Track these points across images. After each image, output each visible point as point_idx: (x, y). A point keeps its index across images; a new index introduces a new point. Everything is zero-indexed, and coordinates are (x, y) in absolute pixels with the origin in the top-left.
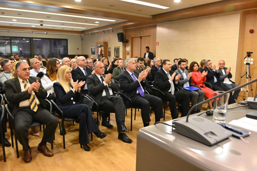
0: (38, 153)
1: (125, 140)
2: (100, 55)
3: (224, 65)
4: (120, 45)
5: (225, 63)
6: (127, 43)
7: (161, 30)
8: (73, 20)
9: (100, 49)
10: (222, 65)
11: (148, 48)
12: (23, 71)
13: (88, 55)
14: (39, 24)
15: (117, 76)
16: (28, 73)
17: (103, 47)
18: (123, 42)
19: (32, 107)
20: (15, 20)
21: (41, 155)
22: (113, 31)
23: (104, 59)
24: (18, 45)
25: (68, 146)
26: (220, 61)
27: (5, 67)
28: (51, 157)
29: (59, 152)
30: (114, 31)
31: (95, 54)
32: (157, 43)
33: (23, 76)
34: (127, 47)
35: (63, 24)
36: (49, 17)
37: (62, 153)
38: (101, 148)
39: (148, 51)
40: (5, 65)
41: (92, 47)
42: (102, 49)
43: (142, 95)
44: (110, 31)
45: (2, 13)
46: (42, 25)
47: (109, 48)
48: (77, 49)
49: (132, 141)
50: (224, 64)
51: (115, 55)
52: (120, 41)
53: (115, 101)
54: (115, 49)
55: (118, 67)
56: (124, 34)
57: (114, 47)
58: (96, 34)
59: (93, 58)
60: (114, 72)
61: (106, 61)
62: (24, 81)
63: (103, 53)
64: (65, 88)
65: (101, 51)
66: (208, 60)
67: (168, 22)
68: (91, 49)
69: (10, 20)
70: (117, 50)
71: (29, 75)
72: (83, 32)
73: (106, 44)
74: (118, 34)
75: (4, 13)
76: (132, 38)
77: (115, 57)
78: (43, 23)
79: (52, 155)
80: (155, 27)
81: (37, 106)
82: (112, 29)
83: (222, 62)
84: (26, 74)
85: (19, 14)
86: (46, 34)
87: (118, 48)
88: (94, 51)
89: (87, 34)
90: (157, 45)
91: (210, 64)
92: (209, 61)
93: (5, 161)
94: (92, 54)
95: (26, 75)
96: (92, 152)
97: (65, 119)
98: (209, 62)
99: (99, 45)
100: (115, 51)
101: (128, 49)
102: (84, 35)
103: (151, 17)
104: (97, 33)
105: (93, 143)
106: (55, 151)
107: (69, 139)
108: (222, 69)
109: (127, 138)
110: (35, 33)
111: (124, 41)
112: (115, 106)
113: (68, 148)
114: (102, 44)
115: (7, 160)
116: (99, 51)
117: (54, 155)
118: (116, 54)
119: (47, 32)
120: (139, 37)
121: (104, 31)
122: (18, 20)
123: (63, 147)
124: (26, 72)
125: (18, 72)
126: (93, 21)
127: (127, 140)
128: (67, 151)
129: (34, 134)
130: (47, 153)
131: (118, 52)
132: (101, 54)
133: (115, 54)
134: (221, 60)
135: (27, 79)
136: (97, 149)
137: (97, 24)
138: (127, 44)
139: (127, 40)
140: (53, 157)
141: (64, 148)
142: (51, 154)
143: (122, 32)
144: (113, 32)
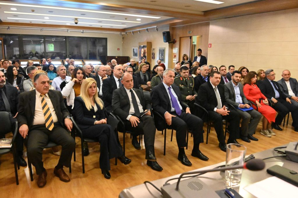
0: (54, 177)
1: (154, 167)
2: (143, 57)
3: (290, 76)
4: (166, 45)
5: (291, 73)
6: (174, 43)
7: (215, 29)
8: (111, 17)
9: (143, 50)
10: (287, 76)
11: (200, 51)
12: (42, 85)
13: (130, 57)
14: (73, 21)
15: (155, 86)
16: (46, 87)
17: (146, 48)
18: (169, 43)
19: (47, 125)
20: (48, 18)
21: (57, 180)
22: (157, 29)
23: (143, 66)
24: (55, 43)
25: (88, 170)
26: (283, 71)
27: (30, 74)
28: (67, 183)
29: (77, 177)
30: (159, 29)
31: (137, 56)
32: (209, 44)
33: (42, 90)
34: (173, 48)
35: (100, 22)
36: (83, 14)
37: (79, 179)
38: (124, 175)
39: (200, 54)
40: (30, 72)
41: (134, 48)
42: (145, 50)
43: (179, 113)
44: (155, 29)
45: (32, 11)
46: (76, 23)
47: (154, 49)
48: (118, 50)
49: (162, 169)
50: (289, 74)
51: (159, 58)
52: (166, 42)
53: (144, 122)
54: (160, 50)
55: (157, 75)
56: (171, 33)
57: (160, 48)
58: (139, 33)
59: (134, 61)
60: (153, 81)
61: (144, 68)
62: (42, 95)
63: (146, 55)
64: (87, 103)
65: (144, 53)
66: (270, 70)
67: (224, 19)
68: (133, 49)
69: (42, 17)
70: (162, 52)
71: (48, 89)
72: (124, 30)
73: (150, 45)
74: (164, 33)
75: (34, 11)
76: (180, 38)
77: (159, 61)
78: (78, 21)
79: (69, 181)
80: (208, 24)
81: (53, 124)
82: (156, 27)
83: (286, 72)
84: (45, 87)
85: (51, 12)
86: (82, 32)
87: (164, 49)
88: (136, 52)
89: (128, 32)
90: (209, 47)
91: (273, 75)
92: (272, 71)
93: (18, 184)
94: (133, 56)
95: (45, 89)
96: (113, 180)
97: (85, 140)
98: (272, 73)
99: (142, 46)
100: (160, 53)
101: (176, 51)
102: (125, 33)
103: (203, 13)
104: (140, 31)
105: (117, 169)
106: (73, 175)
107: (90, 161)
108: (287, 81)
109: (157, 165)
110: (70, 31)
111: (171, 41)
112: (144, 127)
113: (88, 172)
114: (146, 45)
115: (20, 182)
116: (142, 53)
117: (71, 180)
118: (162, 57)
119: (83, 31)
120: (189, 37)
121: (147, 29)
122: (51, 18)
123: (82, 171)
124: (45, 86)
125: (36, 85)
126: (134, 19)
127: (157, 167)
128: (86, 176)
129: (54, 153)
130: (64, 177)
131: (163, 55)
132: (145, 56)
133: (160, 56)
134: (285, 70)
135: (46, 93)
136: (120, 177)
137: (139, 21)
138: (174, 45)
139: (174, 40)
140: (69, 183)
141: (84, 172)
142: (67, 179)
143: (168, 30)
144: (158, 31)
